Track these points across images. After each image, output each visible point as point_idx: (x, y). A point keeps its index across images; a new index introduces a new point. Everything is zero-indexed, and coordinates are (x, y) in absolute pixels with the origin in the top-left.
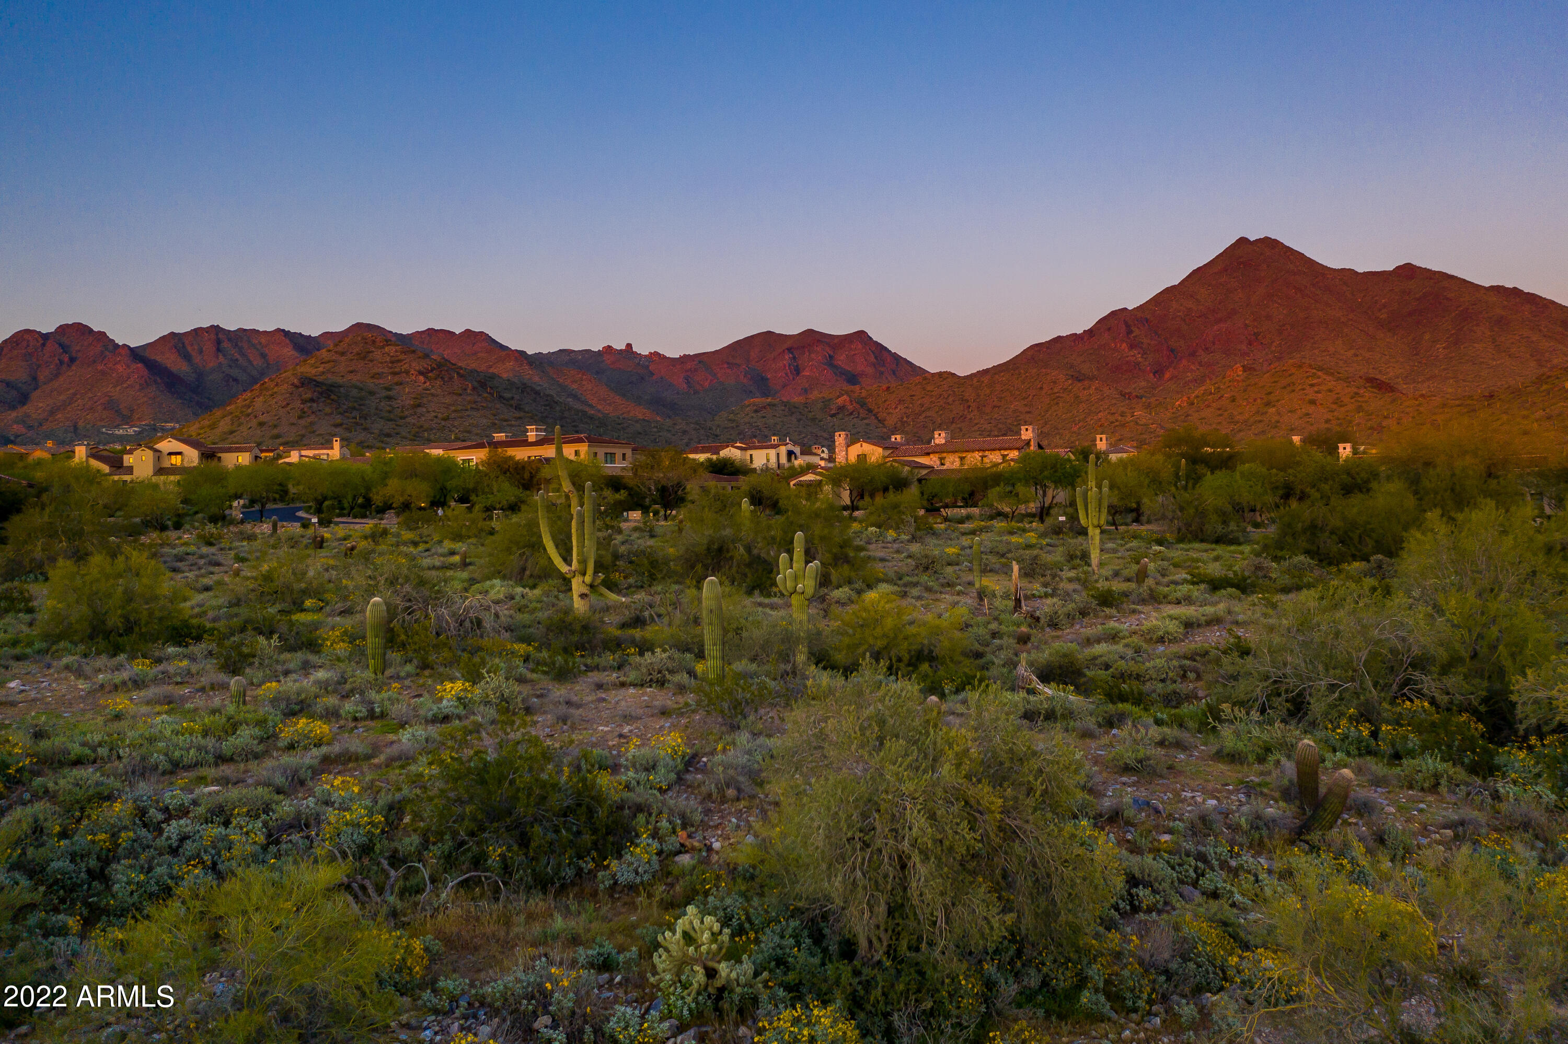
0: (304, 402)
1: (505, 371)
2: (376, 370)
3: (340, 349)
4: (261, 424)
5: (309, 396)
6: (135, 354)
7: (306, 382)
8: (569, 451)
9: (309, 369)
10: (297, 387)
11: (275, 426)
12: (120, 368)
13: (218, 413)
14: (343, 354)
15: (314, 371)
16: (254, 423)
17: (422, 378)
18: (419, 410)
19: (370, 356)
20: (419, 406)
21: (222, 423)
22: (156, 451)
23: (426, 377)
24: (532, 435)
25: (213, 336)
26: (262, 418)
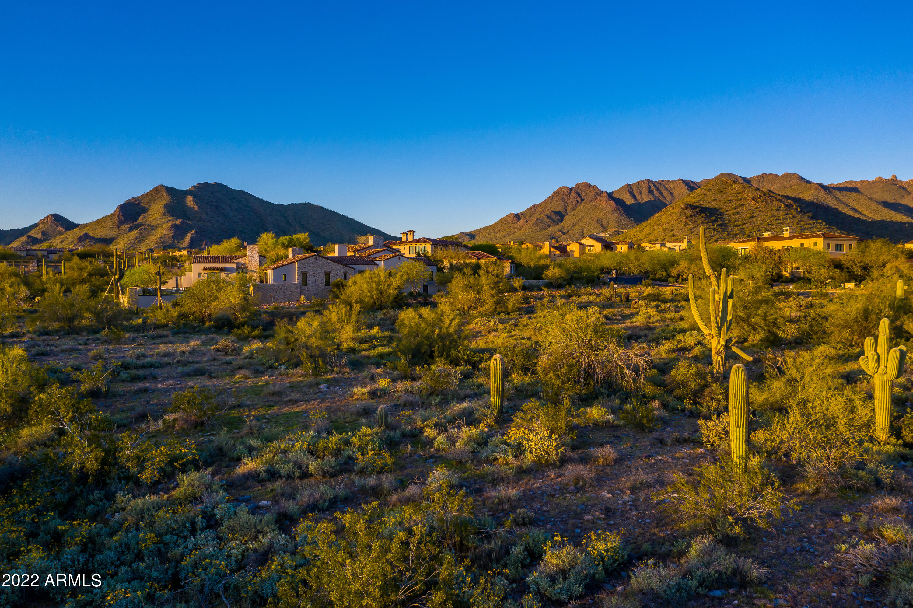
0: (687, 217)
1: (808, 196)
2: (728, 198)
3: (708, 188)
4: (665, 229)
5: (690, 213)
6: (610, 196)
7: (690, 206)
8: (808, 243)
9: (692, 199)
10: (684, 209)
11: (672, 230)
12: (603, 203)
13: (644, 224)
14: (710, 190)
15: (693, 200)
16: (661, 229)
17: (754, 202)
18: (752, 220)
19: (724, 191)
20: (752, 217)
21: (646, 229)
22: (581, 244)
23: (756, 201)
24: (786, 234)
25: (647, 185)
26: (665, 226)
